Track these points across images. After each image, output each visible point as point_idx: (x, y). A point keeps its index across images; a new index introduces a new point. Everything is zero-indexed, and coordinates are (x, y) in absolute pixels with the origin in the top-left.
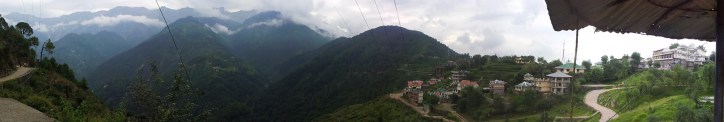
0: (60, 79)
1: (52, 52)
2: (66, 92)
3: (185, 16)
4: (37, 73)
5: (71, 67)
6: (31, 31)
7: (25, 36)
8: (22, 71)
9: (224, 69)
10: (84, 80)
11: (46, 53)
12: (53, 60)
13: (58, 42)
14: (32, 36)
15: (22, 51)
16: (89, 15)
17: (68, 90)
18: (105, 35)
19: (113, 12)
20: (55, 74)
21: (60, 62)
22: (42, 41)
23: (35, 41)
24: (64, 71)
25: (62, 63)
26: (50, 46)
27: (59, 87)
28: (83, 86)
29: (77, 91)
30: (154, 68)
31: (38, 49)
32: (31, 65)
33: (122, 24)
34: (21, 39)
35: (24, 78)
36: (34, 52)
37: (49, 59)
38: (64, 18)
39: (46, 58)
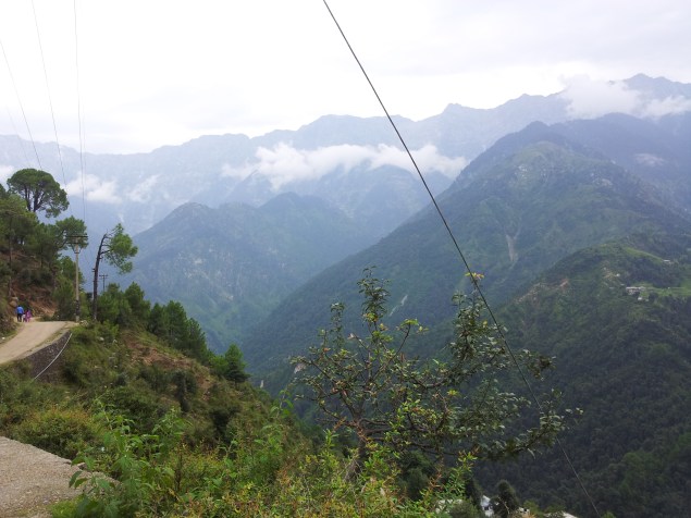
0: (159, 353)
1: (128, 268)
2: (178, 395)
3: (518, 126)
4: (83, 339)
5: (191, 312)
6: (61, 198)
7: (41, 217)
8: (36, 334)
9: (661, 292)
10: (232, 351)
11: (109, 271)
12: (134, 295)
13: (148, 235)
14: (64, 216)
15: (35, 267)
16: (241, 148)
17: (184, 388)
18: (294, 204)
19: (312, 136)
20: (144, 337)
21: (155, 298)
22: (96, 231)
23: (74, 232)
24: (171, 325)
25: (163, 303)
26: (121, 247)
27: (153, 379)
28: (233, 374)
29: (214, 390)
30: (375, 300)
31: (83, 259)
32: (65, 314)
33: (334, 176)
34: (27, 227)
35: (41, 357)
36: (71, 269)
37: (123, 289)
38: (166, 158)
39: (113, 287)
